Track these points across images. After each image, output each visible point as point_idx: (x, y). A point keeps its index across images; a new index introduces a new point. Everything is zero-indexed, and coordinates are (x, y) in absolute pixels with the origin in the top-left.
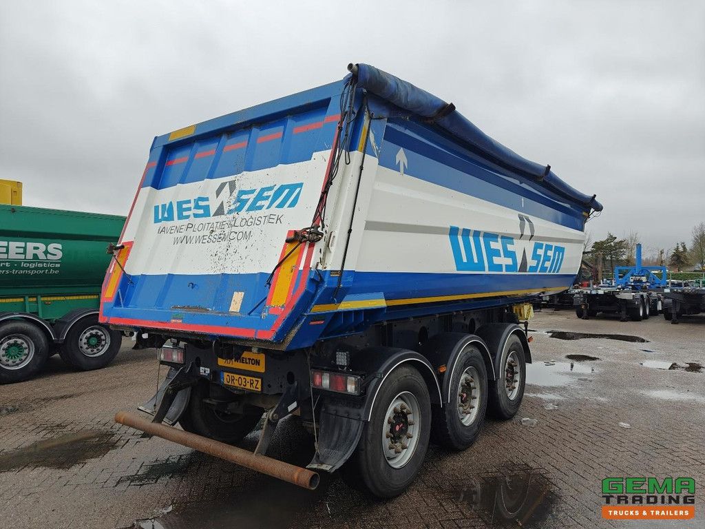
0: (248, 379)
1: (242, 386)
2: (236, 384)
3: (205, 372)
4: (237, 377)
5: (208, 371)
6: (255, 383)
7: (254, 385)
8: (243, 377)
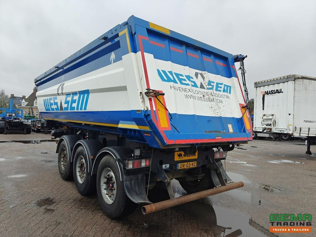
0: (191, 163)
1: (188, 167)
2: (185, 167)
3: (166, 167)
4: (186, 164)
5: (168, 166)
6: (194, 164)
7: (194, 165)
8: (188, 163)
